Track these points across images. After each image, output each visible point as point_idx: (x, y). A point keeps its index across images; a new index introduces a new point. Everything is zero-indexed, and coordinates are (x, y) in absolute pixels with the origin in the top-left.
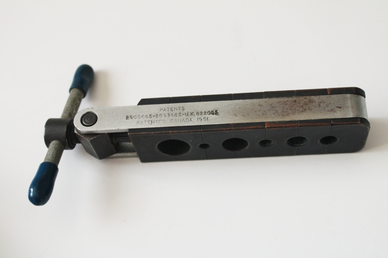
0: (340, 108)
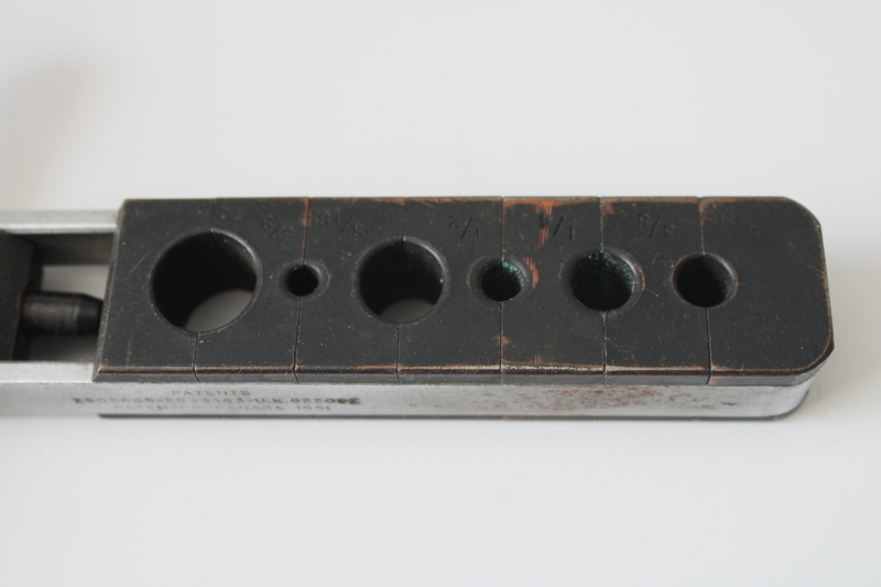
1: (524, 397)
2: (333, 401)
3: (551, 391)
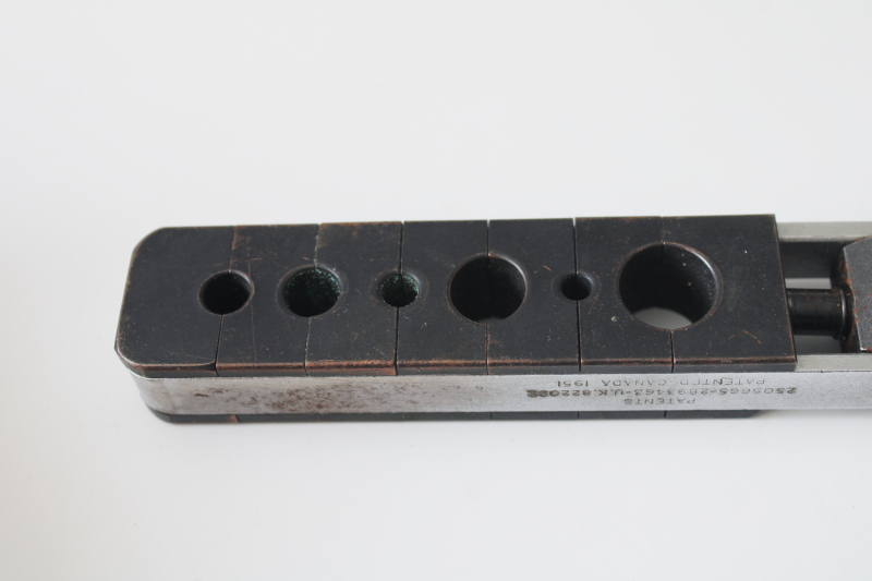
0: (198, 395)
1: (380, 399)
2: (551, 393)
3: (360, 407)
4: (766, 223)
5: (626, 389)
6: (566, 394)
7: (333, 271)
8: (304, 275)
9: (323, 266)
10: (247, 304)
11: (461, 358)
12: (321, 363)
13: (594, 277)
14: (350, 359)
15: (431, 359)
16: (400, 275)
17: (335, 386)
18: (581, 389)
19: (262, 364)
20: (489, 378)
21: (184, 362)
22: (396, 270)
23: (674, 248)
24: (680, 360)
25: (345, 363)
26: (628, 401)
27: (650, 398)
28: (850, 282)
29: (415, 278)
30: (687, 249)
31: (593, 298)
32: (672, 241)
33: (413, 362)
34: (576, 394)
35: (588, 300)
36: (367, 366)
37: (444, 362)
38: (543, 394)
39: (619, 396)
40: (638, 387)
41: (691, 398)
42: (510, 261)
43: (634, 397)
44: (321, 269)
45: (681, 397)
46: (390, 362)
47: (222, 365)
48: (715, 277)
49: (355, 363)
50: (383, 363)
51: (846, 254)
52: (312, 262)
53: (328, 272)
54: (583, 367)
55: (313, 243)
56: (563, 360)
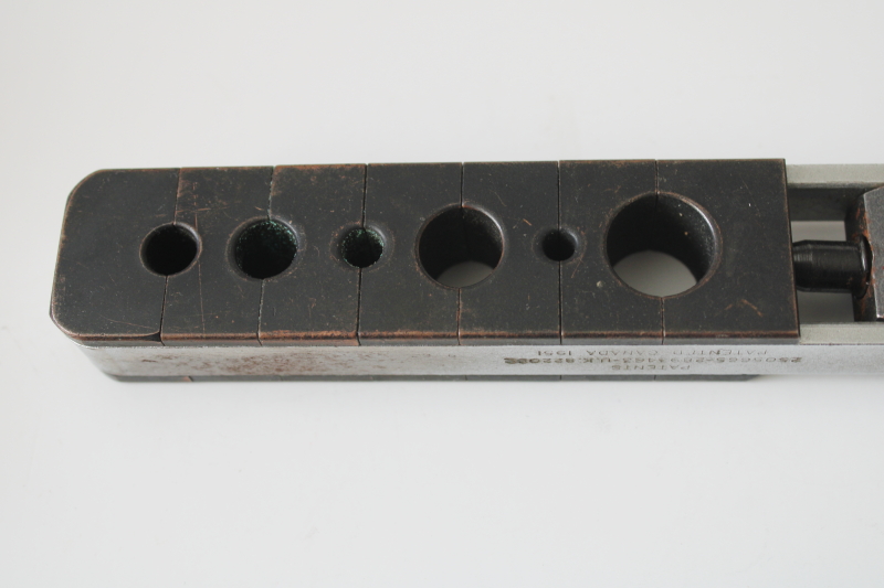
0: (145, 360)
1: (344, 364)
2: (531, 361)
4: (775, 168)
5: (613, 358)
6: (548, 361)
7: (289, 224)
8: (257, 227)
9: (278, 218)
10: (194, 263)
11: (430, 329)
12: (276, 334)
13: (578, 234)
14: (308, 330)
15: (396, 330)
16: (363, 229)
17: (293, 355)
18: (564, 358)
19: (211, 335)
20: (462, 348)
21: (125, 332)
22: (359, 223)
23: (669, 197)
24: (671, 333)
25: (302, 334)
26: (617, 367)
27: (640, 365)
28: (869, 236)
29: (380, 232)
30: (684, 200)
31: (578, 258)
32: (667, 190)
33: (377, 333)
34: (559, 361)
35: (571, 262)
36: (326, 338)
37: (410, 333)
38: (522, 361)
39: (606, 363)
40: (627, 356)
41: (686, 365)
42: (487, 214)
43: (622, 364)
44: (275, 221)
45: (673, 364)
46: (352, 334)
47: (168, 335)
48: (714, 234)
49: (313, 334)
50: (344, 334)
51: (866, 202)
52: (266, 213)
53: (284, 225)
54: (564, 340)
55: (268, 189)
56: (542, 332)
